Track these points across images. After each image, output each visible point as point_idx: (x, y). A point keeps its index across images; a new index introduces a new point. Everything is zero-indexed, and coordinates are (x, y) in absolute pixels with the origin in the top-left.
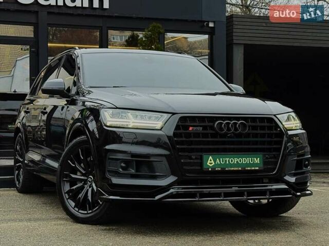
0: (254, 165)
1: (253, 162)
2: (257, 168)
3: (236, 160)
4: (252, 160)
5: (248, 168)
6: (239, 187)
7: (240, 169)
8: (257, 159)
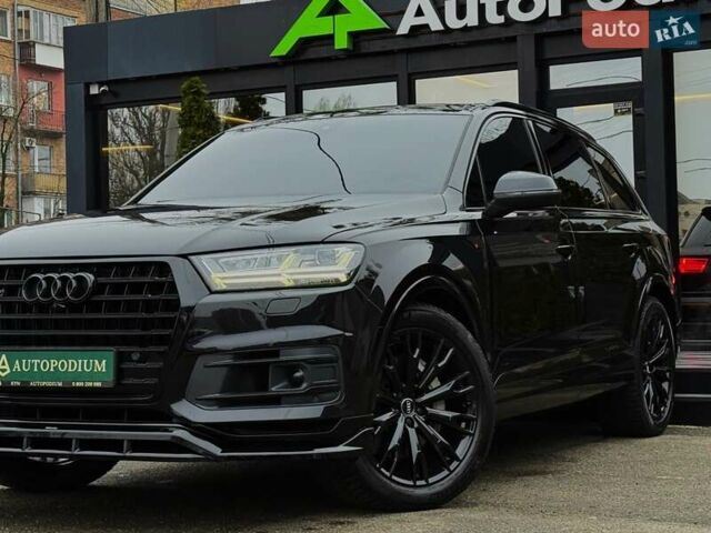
0: (92, 376)
1: (92, 368)
2: (98, 384)
3: (52, 364)
4: (88, 362)
5: (78, 384)
6: (60, 427)
7: (60, 384)
8: (100, 363)
